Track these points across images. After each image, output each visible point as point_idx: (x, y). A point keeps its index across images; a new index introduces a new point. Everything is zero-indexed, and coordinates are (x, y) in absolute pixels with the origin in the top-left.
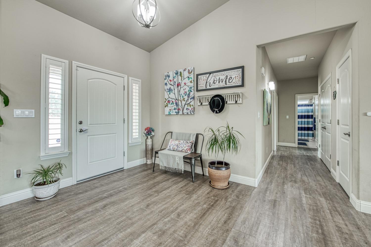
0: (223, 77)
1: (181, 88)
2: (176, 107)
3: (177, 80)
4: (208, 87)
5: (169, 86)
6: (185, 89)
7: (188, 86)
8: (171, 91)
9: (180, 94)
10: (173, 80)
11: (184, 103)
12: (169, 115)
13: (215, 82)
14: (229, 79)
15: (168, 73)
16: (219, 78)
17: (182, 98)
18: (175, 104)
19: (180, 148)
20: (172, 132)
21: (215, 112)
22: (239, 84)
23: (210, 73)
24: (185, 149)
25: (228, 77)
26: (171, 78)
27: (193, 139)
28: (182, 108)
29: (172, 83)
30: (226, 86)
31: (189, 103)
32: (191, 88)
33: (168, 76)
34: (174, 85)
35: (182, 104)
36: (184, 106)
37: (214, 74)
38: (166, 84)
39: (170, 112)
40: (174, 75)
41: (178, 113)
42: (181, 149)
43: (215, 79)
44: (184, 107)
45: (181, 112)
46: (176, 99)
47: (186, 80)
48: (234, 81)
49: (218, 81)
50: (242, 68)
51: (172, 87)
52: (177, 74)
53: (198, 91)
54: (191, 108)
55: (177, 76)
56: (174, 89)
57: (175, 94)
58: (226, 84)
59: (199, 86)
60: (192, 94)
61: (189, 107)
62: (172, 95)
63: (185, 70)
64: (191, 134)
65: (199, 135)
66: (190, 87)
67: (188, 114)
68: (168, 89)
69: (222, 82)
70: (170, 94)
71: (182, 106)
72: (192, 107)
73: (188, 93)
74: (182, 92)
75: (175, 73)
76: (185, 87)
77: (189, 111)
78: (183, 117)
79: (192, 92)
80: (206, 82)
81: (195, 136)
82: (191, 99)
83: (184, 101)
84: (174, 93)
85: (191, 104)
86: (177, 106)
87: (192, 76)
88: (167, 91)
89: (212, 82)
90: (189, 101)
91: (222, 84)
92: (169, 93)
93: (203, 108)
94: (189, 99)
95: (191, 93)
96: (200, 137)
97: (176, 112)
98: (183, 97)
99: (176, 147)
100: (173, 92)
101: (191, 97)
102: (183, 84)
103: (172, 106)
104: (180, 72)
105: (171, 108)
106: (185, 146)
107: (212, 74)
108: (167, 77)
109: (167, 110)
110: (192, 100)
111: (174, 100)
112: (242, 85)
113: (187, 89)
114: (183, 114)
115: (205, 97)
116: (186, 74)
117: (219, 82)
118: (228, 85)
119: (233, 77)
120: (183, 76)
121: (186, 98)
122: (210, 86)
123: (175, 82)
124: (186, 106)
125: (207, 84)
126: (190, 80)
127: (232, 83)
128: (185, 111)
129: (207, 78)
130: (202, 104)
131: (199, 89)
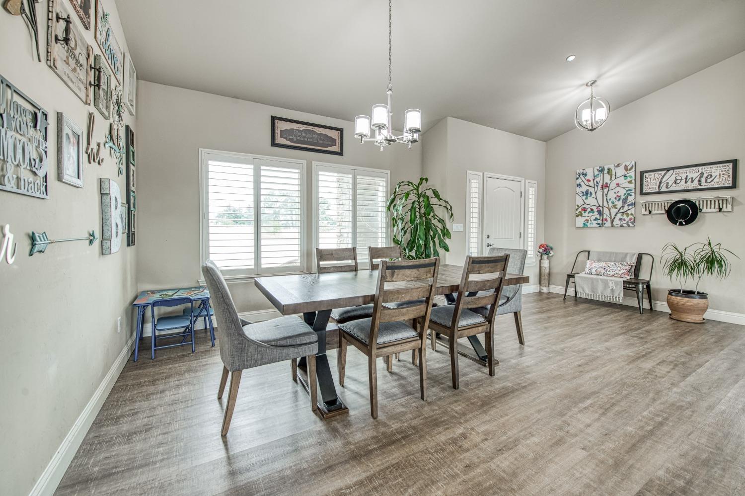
1: (609, 191)
2: (598, 217)
3: (602, 179)
4: (664, 189)
5: (584, 188)
6: (618, 192)
7: (624, 188)
8: (589, 195)
9: (607, 199)
10: (594, 180)
11: (614, 211)
12: (585, 226)
13: (678, 181)
14: (707, 177)
15: (583, 170)
16: (687, 176)
17: (611, 205)
18: (596, 213)
19: (610, 271)
20: (589, 252)
21: (678, 224)
22: (726, 185)
23: (668, 170)
24: (620, 273)
25: (705, 175)
26: (590, 176)
27: (634, 260)
28: (611, 218)
29: (591, 184)
30: (700, 187)
31: (626, 211)
32: (630, 190)
33: (583, 174)
34: (596, 187)
35: (610, 213)
36: (616, 215)
37: (677, 171)
38: (579, 185)
39: (586, 224)
40: (596, 173)
41: (601, 226)
42: (611, 273)
43: (679, 178)
44: (614, 218)
45: (608, 224)
46: (600, 206)
47: (621, 180)
48: (716, 180)
49: (683, 181)
50: (735, 163)
51: (591, 190)
52: (602, 170)
53: (642, 193)
54: (629, 218)
55: (602, 175)
56: (596, 193)
57: (596, 199)
58: (700, 185)
59: (644, 187)
60: (631, 199)
61: (625, 217)
62: (591, 200)
63: (618, 166)
64: (626, 254)
65: (644, 256)
66: (627, 189)
67: (622, 226)
68: (583, 192)
69: (692, 181)
70: (586, 198)
71: (610, 215)
72: (630, 216)
73: (623, 197)
74: (612, 196)
75: (597, 170)
76: (618, 189)
77: (625, 222)
78: (612, 230)
79: (631, 195)
80: (660, 183)
81: (636, 257)
82: (628, 205)
83: (616, 208)
84: (595, 197)
85: (629, 212)
86: (600, 216)
87: (632, 174)
88: (581, 195)
89: (671, 182)
90: (626, 208)
91: (695, 185)
92: (584, 198)
93: (652, 217)
94: (626, 205)
95: (629, 197)
96: (646, 260)
97: (599, 224)
98: (613, 203)
99: (603, 271)
100: (594, 195)
101: (629, 204)
102: (613, 185)
103: (591, 216)
104: (609, 169)
105: (588, 218)
106: (619, 269)
107: (671, 171)
108: (581, 176)
109: (580, 221)
110: (630, 207)
111: (593, 208)
112: (734, 186)
113: (622, 192)
114: (613, 226)
115: (658, 204)
116: (620, 171)
117: (686, 182)
118: (704, 185)
119: (714, 175)
120: (614, 173)
121: (619, 204)
122: (667, 187)
123: (597, 183)
124: (619, 216)
125: (662, 184)
126: (629, 179)
127: (712, 183)
128: (617, 222)
129: (661, 177)
130: (650, 212)
131: (644, 192)
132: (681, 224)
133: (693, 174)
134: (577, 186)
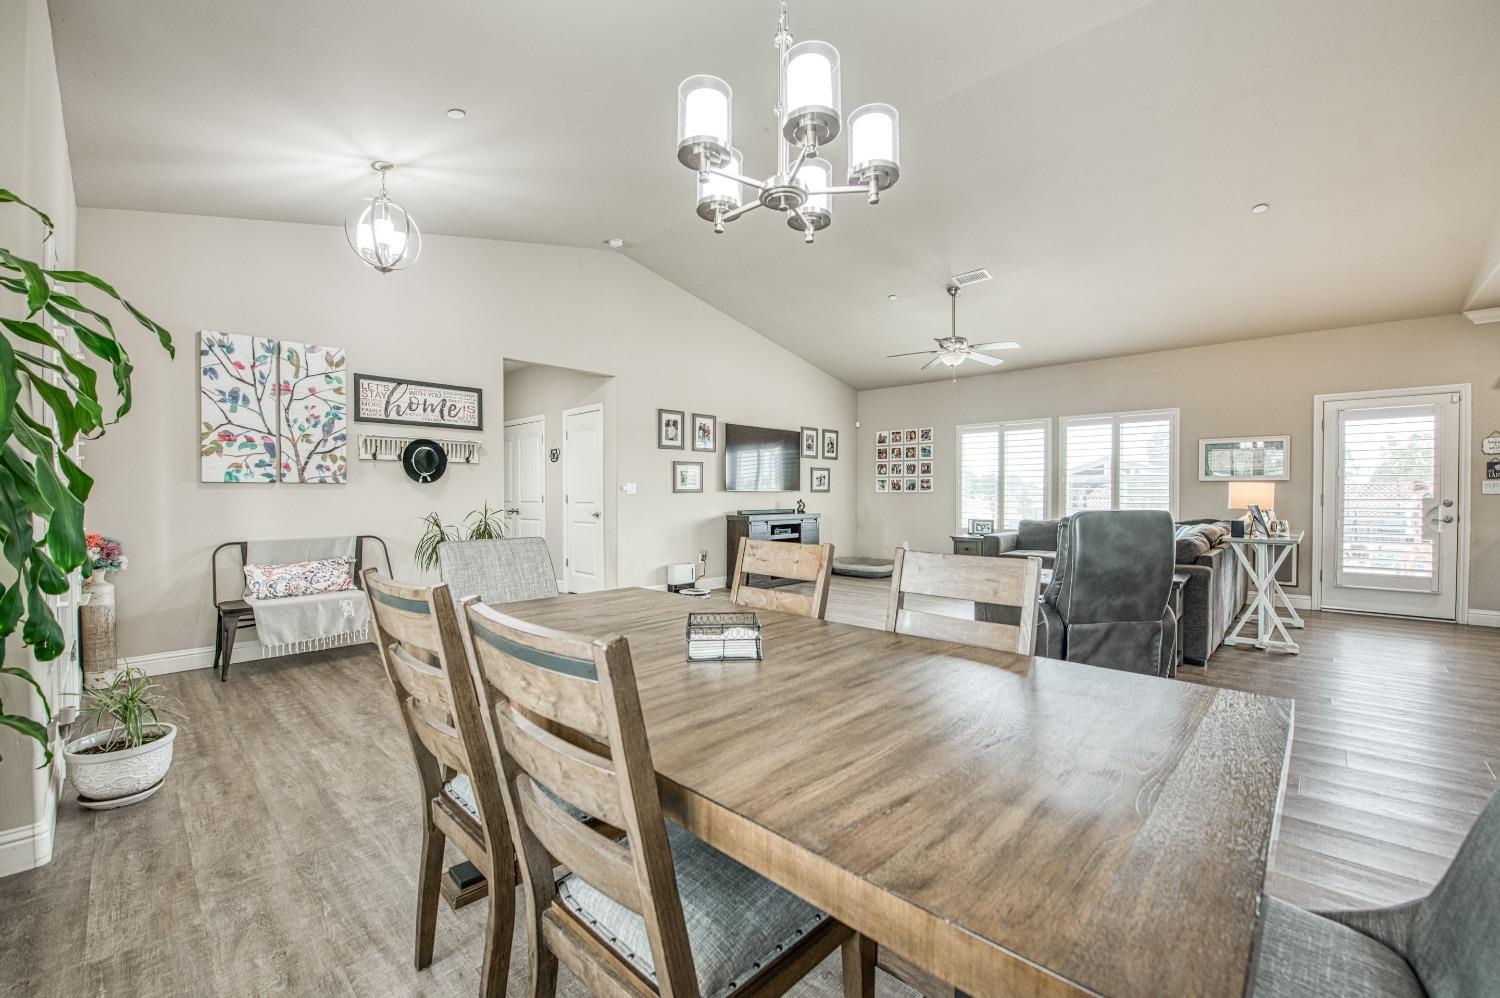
0: (435, 401)
1: (294, 402)
2: (267, 458)
3: (274, 369)
4: (393, 416)
5: (226, 383)
6: (313, 407)
7: (325, 400)
8: (240, 402)
9: (288, 421)
10: (253, 367)
11: (304, 449)
12: (231, 480)
13: (414, 407)
14: (450, 408)
15: (223, 334)
16: (425, 401)
17: (297, 434)
18: (261, 448)
19: (318, 582)
20: (244, 546)
21: (421, 480)
22: (471, 424)
23: (400, 382)
24: (341, 581)
25: (448, 404)
26: (242, 354)
27: (351, 551)
28: (298, 462)
29: (247, 375)
30: (442, 422)
31: (330, 451)
32: (339, 408)
33: (222, 346)
34: (260, 388)
35: (296, 452)
36: (309, 458)
37: (412, 387)
38: (210, 372)
39: (234, 474)
40: (260, 352)
41: (274, 480)
42: (322, 585)
43: (413, 400)
44: (306, 463)
45: (292, 476)
46: (270, 433)
47: (319, 383)
48: (460, 414)
49: (421, 407)
50: (480, 393)
51: (245, 390)
52: (272, 350)
53: (358, 418)
54: (337, 465)
55: (274, 360)
56: (259, 400)
57: (261, 414)
58: (442, 418)
59: (362, 407)
60: (339, 426)
61: (328, 462)
62: (244, 416)
63: (312, 349)
64: (333, 541)
65: (364, 541)
66: (332, 404)
67: (322, 481)
68: (222, 392)
69: (433, 411)
70: (233, 410)
71: (297, 456)
72: (340, 462)
73: (323, 420)
74: (298, 412)
75: (263, 345)
76: (312, 401)
77: (330, 474)
78: (303, 490)
79: (340, 419)
80: (388, 402)
81: (353, 544)
82: (335, 439)
83: (309, 441)
84: (258, 410)
85: (337, 453)
86: (273, 455)
87: (342, 374)
88: (217, 398)
89: (404, 406)
90: (331, 444)
91: (434, 417)
92: (227, 407)
93: (375, 466)
94: (330, 438)
95: (336, 421)
96: (373, 546)
97: (268, 475)
98: (301, 429)
99: (303, 584)
100: (253, 404)
101: (337, 435)
102: (301, 390)
103: (248, 456)
104: (291, 351)
105: (239, 460)
106: (335, 572)
107: (404, 386)
108: (216, 348)
109: (215, 467)
110: (340, 443)
111: (257, 437)
112: (479, 428)
113: (322, 410)
114: (303, 481)
115: (388, 443)
116: (317, 363)
117: (425, 410)
118: (448, 420)
119: (459, 406)
120: (302, 363)
121: (317, 434)
122: (398, 413)
123: (262, 376)
124: (316, 460)
125: (390, 408)
126: (335, 385)
127: (456, 418)
128: (311, 472)
129: (388, 393)
130: (374, 456)
131: (362, 415)
132: (425, 480)
133: (434, 397)
134: (205, 373)
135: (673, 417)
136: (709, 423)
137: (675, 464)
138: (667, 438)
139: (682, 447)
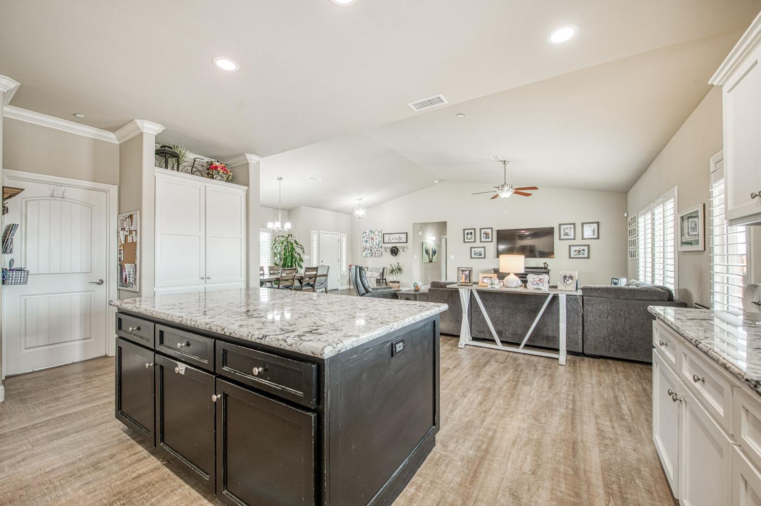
0: (398, 237)
1: (374, 241)
3: (371, 235)
5: (366, 239)
6: (376, 241)
7: (378, 240)
8: (367, 242)
9: (373, 245)
10: (369, 235)
11: (375, 250)
12: (366, 256)
13: (393, 239)
14: (400, 238)
15: (365, 230)
16: (395, 237)
17: (374, 247)
20: (367, 268)
21: (393, 255)
22: (405, 241)
23: (391, 234)
24: (377, 276)
26: (367, 234)
27: (381, 271)
28: (374, 252)
29: (368, 237)
32: (380, 241)
37: (393, 235)
38: (364, 237)
40: (369, 232)
41: (371, 256)
42: (374, 276)
43: (393, 237)
44: (376, 252)
45: (374, 255)
46: (371, 247)
47: (377, 237)
48: (402, 239)
49: (395, 239)
50: (407, 233)
51: (368, 240)
52: (371, 232)
53: (384, 243)
54: (380, 253)
59: (384, 240)
60: (380, 245)
62: (368, 245)
63: (376, 230)
64: (379, 268)
65: (385, 268)
67: (378, 256)
68: (365, 241)
73: (378, 244)
74: (374, 243)
78: (375, 258)
79: (380, 243)
80: (389, 239)
81: (382, 268)
82: (380, 248)
85: (380, 250)
86: (371, 251)
87: (380, 234)
89: (391, 239)
91: (397, 241)
92: (365, 243)
93: (386, 253)
96: (385, 270)
100: (369, 242)
102: (375, 239)
103: (368, 251)
104: (373, 231)
106: (376, 274)
108: (364, 233)
109: (364, 254)
111: (369, 248)
112: (407, 242)
113: (378, 242)
115: (388, 247)
116: (377, 233)
118: (400, 241)
119: (402, 237)
120: (375, 233)
121: (377, 247)
122: (390, 241)
123: (370, 237)
126: (380, 236)
128: (376, 254)
129: (389, 237)
130: (386, 251)
133: (397, 236)
135: (470, 231)
136: (489, 231)
137: (471, 248)
138: (467, 239)
139: (475, 242)
